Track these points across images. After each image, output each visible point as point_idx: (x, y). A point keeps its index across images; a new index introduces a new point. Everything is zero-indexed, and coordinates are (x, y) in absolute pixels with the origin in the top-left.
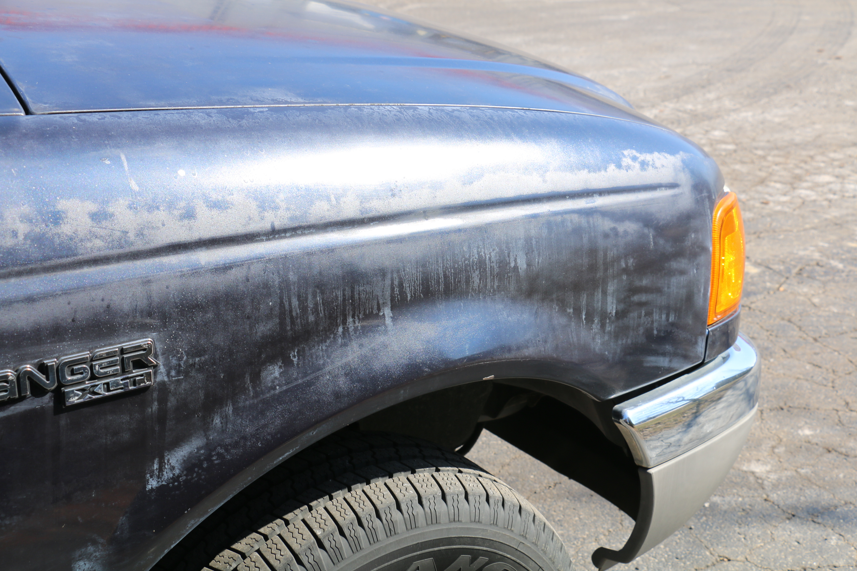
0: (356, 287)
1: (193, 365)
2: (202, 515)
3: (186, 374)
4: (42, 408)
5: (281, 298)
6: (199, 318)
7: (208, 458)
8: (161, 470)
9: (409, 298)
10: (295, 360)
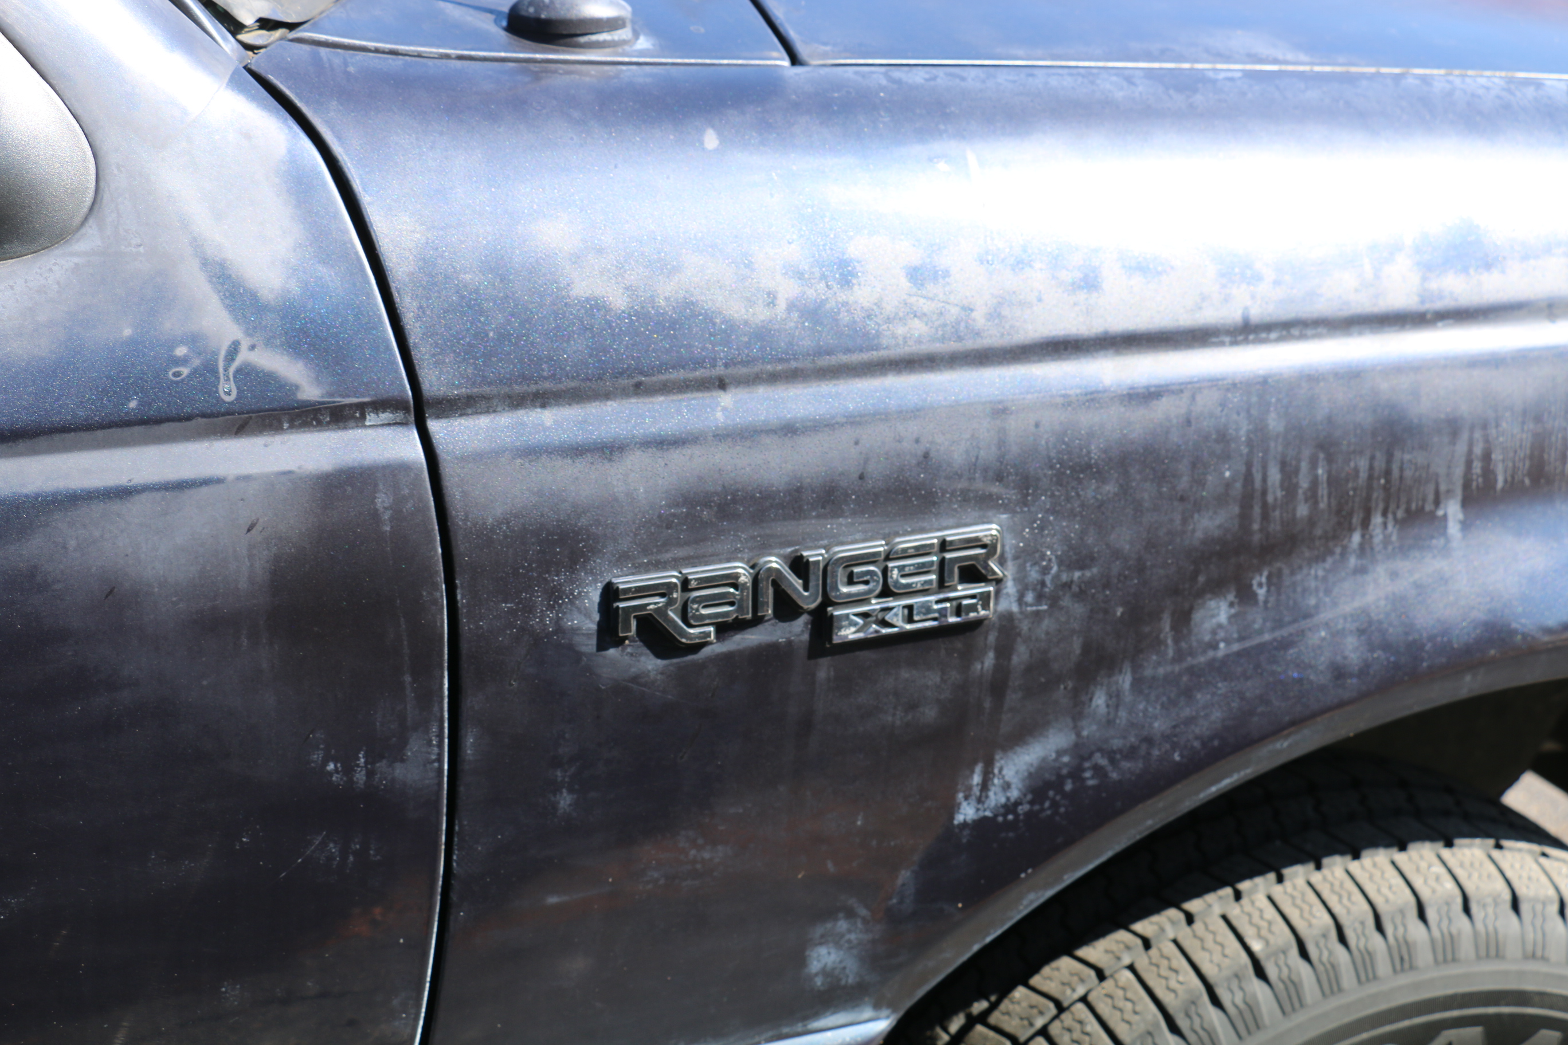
0: (1398, 454)
1: (1068, 585)
2: (1050, 885)
3: (1054, 601)
4: (789, 643)
5: (1249, 465)
6: (1090, 491)
7: (1076, 774)
8: (985, 786)
9: (1500, 484)
10: (1261, 592)
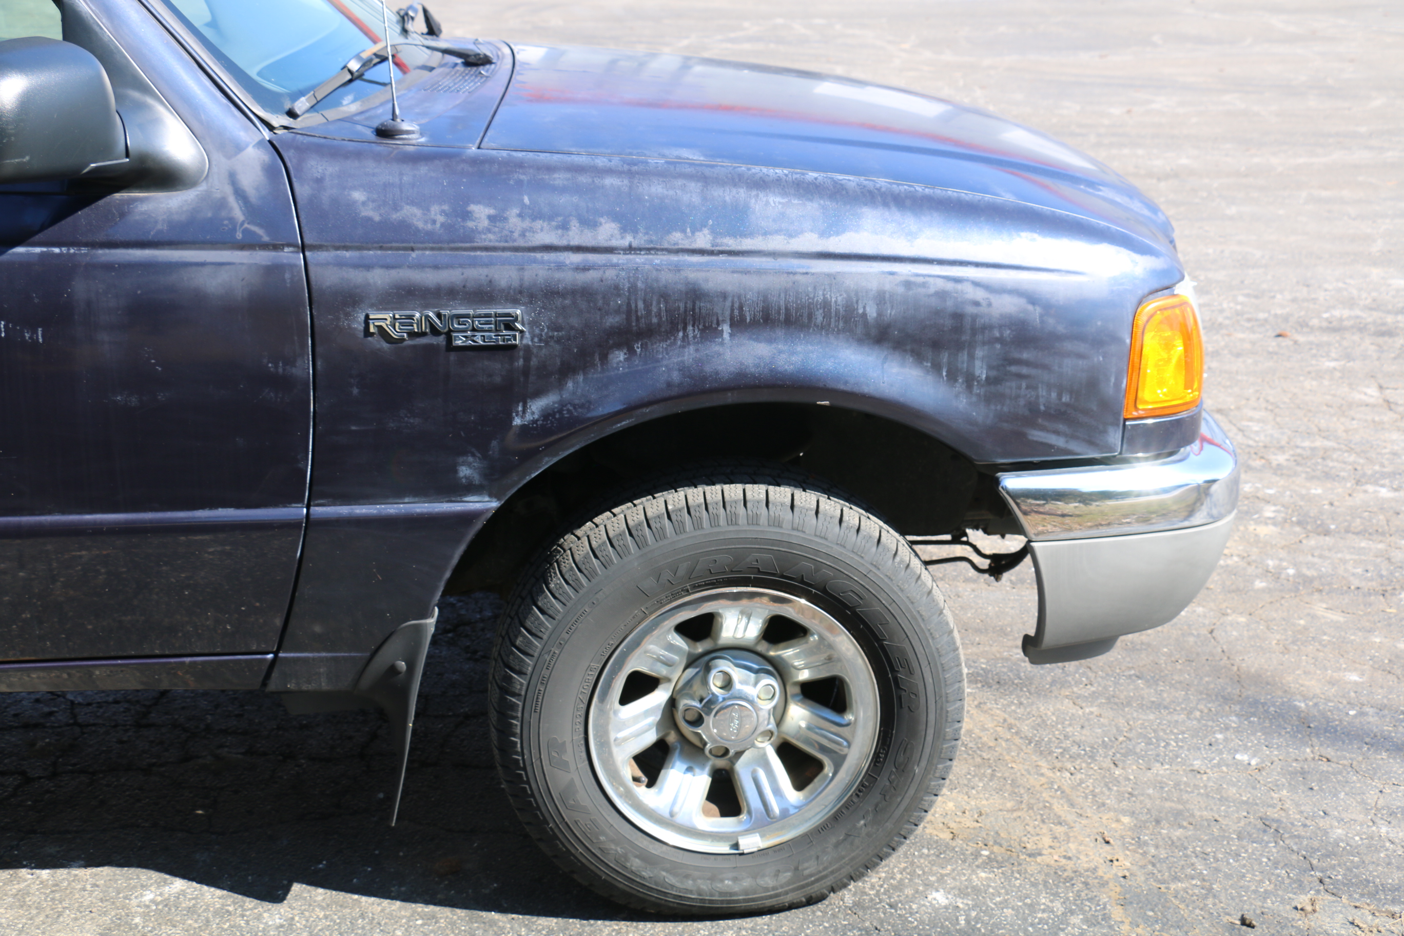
0: (698, 303)
1: (552, 337)
2: (555, 456)
3: (547, 343)
4: (438, 345)
5: (629, 299)
6: (559, 302)
7: (560, 411)
8: (524, 411)
9: (748, 320)
10: (639, 350)
